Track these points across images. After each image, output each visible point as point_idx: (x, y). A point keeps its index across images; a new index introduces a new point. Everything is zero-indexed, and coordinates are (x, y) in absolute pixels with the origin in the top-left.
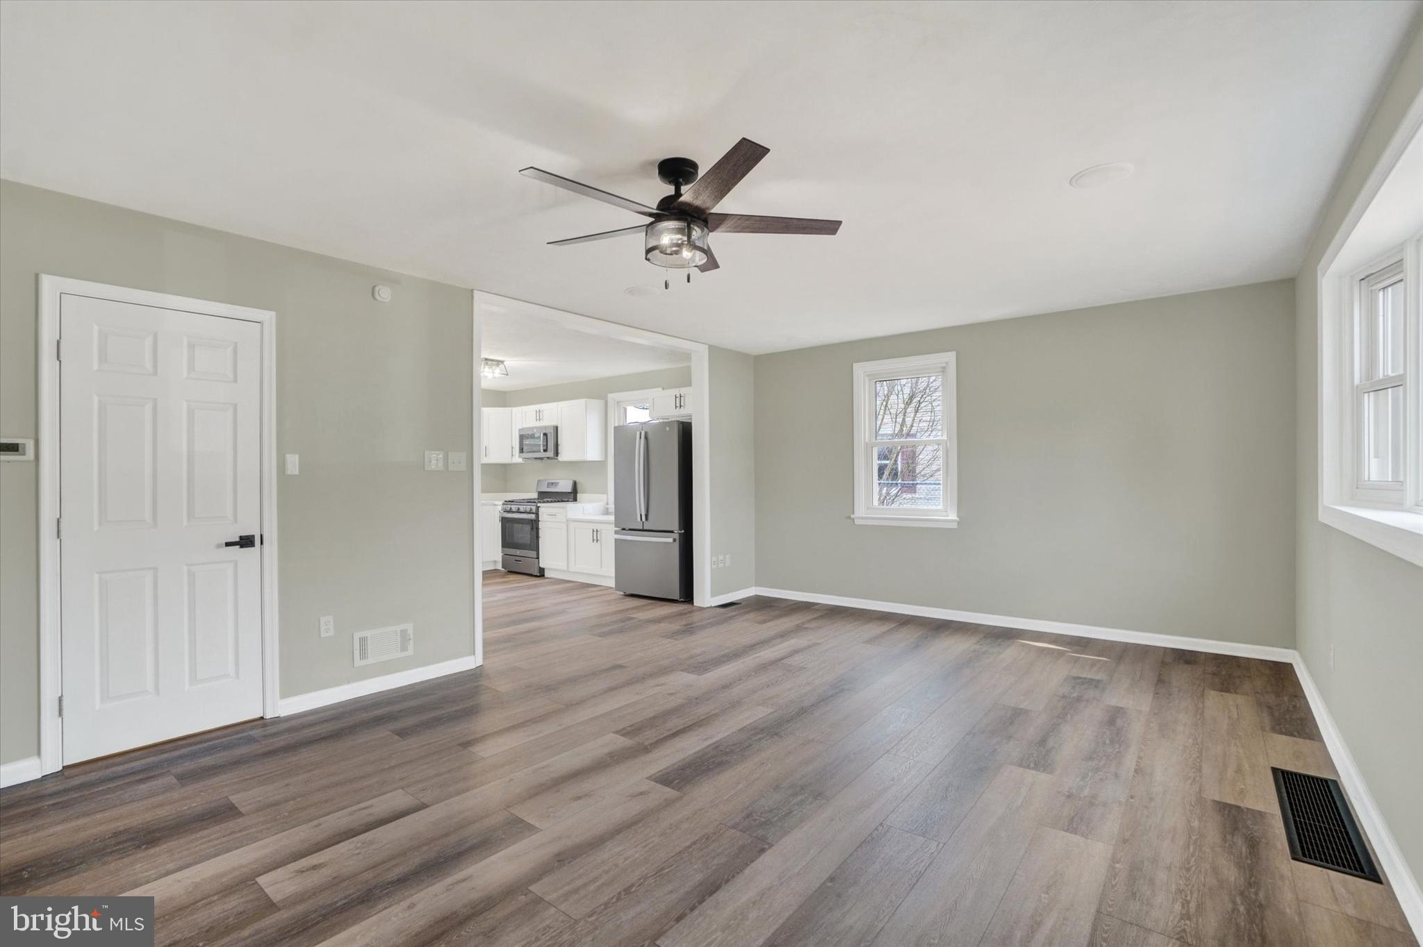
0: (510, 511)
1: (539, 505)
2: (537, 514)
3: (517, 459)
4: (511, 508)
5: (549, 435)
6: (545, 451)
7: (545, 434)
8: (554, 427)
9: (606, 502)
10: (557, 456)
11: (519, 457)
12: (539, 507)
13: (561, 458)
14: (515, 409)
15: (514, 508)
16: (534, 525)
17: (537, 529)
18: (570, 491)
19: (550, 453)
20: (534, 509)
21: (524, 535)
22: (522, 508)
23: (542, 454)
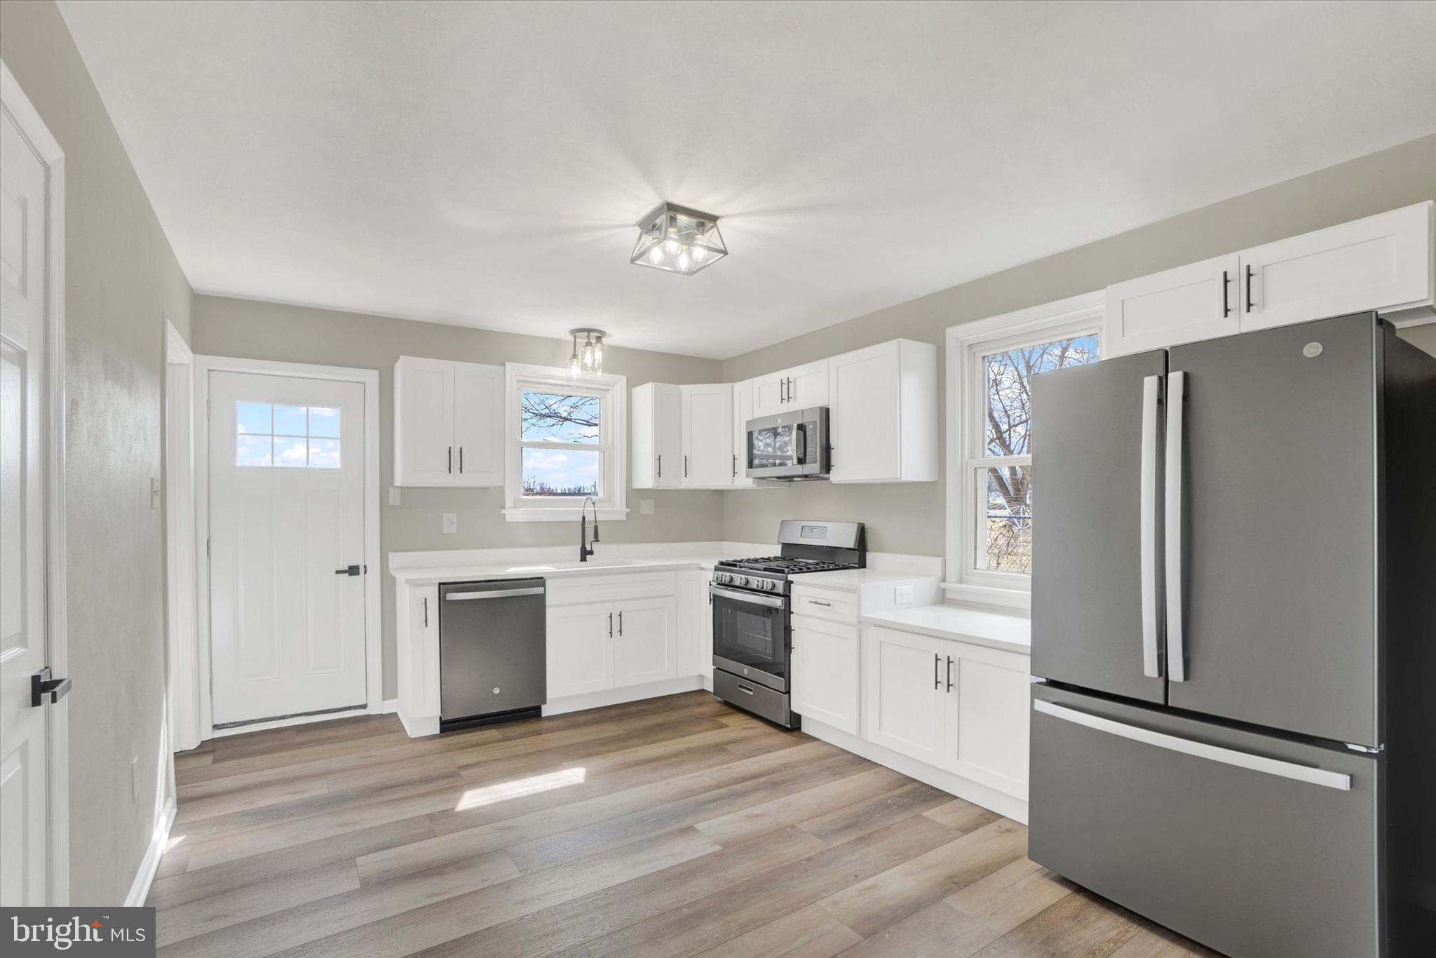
0: (730, 585)
1: (791, 577)
2: (787, 596)
3: (744, 481)
4: (732, 579)
5: (809, 428)
6: (801, 461)
7: (801, 427)
8: (821, 408)
9: (940, 575)
10: (828, 471)
11: (748, 476)
12: (792, 582)
13: (836, 476)
14: (739, 386)
15: (739, 579)
16: (781, 621)
17: (788, 630)
18: (851, 546)
19: (813, 468)
20: (780, 587)
21: (759, 637)
22: (755, 582)
23: (793, 468)
